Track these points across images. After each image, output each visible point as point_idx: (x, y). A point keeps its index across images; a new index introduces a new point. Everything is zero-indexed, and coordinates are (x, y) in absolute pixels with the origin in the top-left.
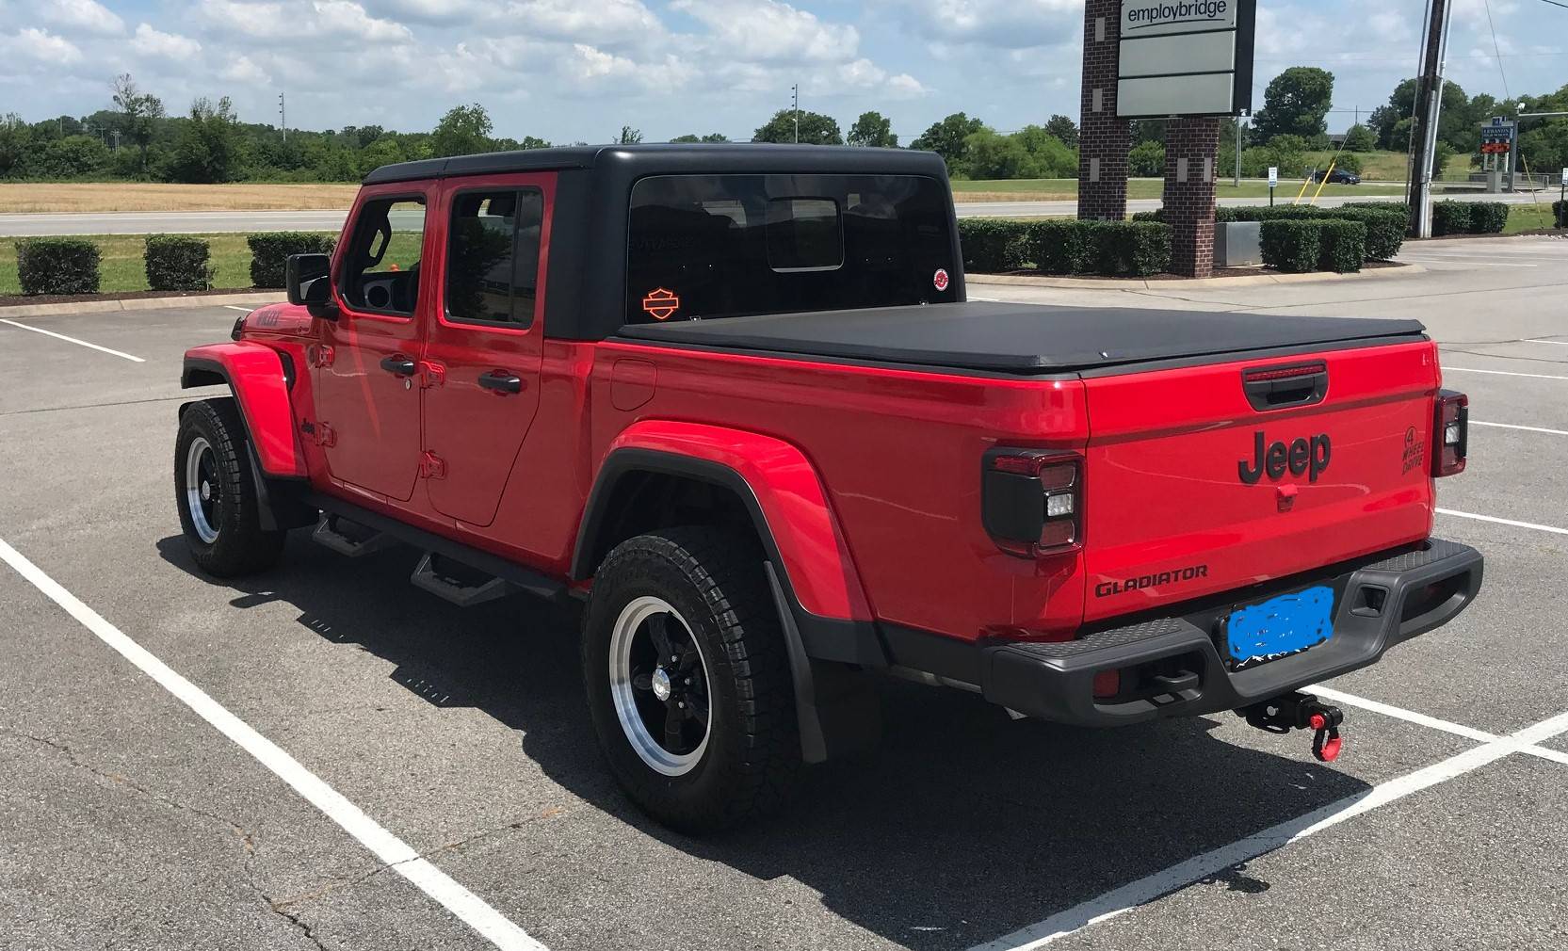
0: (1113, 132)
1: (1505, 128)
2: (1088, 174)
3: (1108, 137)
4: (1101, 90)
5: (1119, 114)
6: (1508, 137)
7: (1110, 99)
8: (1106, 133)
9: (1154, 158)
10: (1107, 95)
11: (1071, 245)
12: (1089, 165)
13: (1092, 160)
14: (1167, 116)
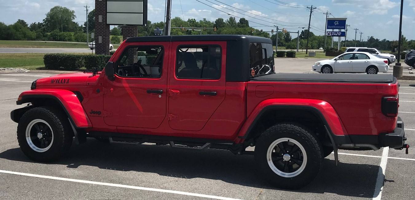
0: (106, 29)
1: (160, 31)
2: (98, 41)
3: (104, 30)
4: (101, 16)
5: (107, 23)
6: (161, 33)
7: (105, 19)
8: (103, 29)
9: (58, 35)
10: (103, 17)
11: (98, 62)
12: (98, 38)
13: (99, 36)
14: (123, 25)
